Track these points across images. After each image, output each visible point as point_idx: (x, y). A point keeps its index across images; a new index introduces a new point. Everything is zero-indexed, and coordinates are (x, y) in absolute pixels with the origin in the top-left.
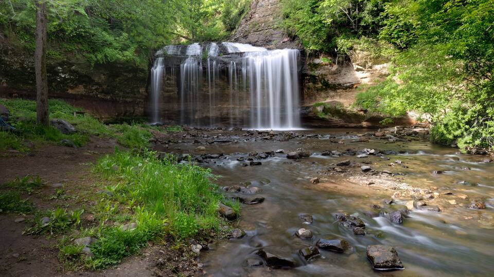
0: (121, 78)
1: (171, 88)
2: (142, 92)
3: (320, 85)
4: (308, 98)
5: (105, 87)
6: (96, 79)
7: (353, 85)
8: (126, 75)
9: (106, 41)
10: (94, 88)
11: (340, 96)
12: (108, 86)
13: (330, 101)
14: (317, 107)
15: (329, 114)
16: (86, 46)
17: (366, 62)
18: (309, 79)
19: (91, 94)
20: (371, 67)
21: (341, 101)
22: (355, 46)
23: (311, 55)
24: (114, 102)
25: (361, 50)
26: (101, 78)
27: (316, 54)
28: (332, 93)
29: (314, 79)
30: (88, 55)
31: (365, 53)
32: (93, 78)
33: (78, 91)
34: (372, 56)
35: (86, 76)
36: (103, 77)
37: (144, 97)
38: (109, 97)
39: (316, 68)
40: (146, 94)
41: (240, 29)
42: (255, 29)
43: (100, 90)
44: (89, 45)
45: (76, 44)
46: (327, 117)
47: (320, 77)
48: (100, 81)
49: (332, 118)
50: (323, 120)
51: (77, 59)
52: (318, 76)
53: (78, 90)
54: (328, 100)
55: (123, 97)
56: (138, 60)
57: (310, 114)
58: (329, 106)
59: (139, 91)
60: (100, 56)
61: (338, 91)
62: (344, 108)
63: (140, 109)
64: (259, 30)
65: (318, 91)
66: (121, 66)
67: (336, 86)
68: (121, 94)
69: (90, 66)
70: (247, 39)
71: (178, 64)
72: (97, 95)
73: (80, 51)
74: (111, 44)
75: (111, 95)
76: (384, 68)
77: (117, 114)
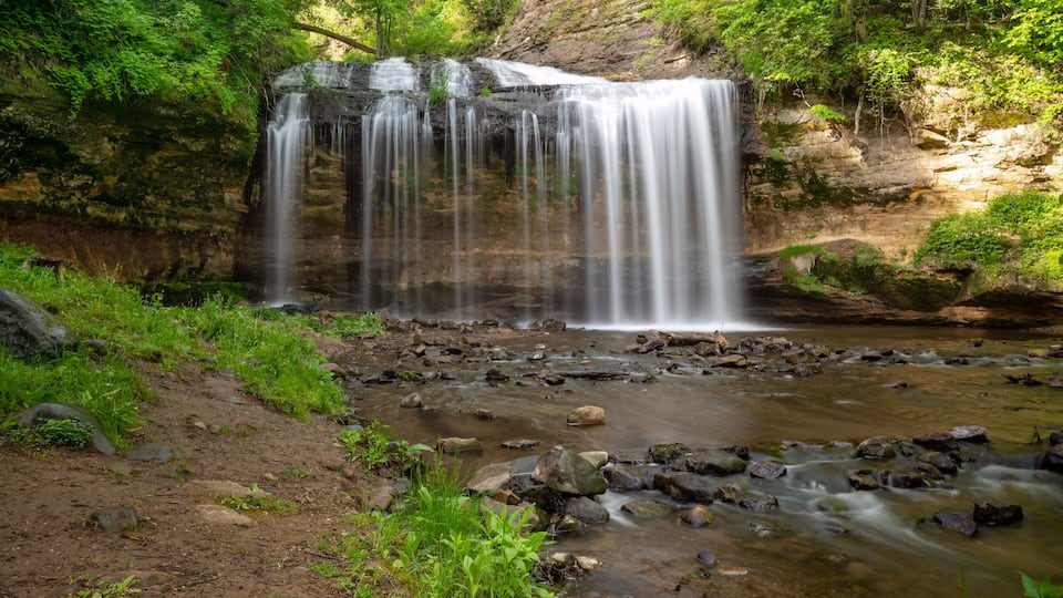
0: (166, 154)
1: (324, 192)
2: (232, 201)
3: (797, 190)
4: (755, 230)
5: (111, 181)
6: (85, 153)
7: (908, 191)
8: (184, 145)
9: (125, 29)
10: (73, 184)
11: (864, 225)
12: (122, 179)
13: (831, 239)
14: (793, 259)
15: (833, 280)
16: (57, 40)
17: (959, 119)
18: (763, 171)
19: (64, 204)
20: (972, 137)
21: (870, 238)
22: (921, 73)
23: (770, 98)
24: (139, 231)
25: (941, 84)
26: (101, 149)
27: (788, 95)
28: (835, 217)
29: (778, 172)
30: (63, 72)
31: (955, 93)
32: (73, 149)
33: (20, 193)
34: (978, 102)
35: (49, 141)
36: (107, 146)
37: (236, 218)
38: (122, 216)
39: (787, 138)
40: (243, 208)
41: (519, 24)
42: (570, 24)
43: (94, 192)
44: (65, 36)
45: (21, 33)
46: (826, 289)
47: (801, 165)
48: (97, 162)
49: (843, 293)
50: (813, 299)
51: (23, 81)
52: (794, 164)
53: (19, 188)
54: (824, 238)
55: (167, 218)
56: (228, 96)
57: (773, 281)
58: (832, 255)
59: (222, 200)
60: (103, 75)
61: (858, 209)
62: (888, 262)
63: (223, 256)
64: (583, 26)
65: (786, 208)
66: (172, 112)
67: (851, 194)
68: (164, 206)
69: (66, 107)
70: (546, 53)
71: (354, 113)
72: (83, 207)
73: (35, 55)
74: (140, 38)
75: (131, 208)
76: (1016, 138)
77: (146, 272)
